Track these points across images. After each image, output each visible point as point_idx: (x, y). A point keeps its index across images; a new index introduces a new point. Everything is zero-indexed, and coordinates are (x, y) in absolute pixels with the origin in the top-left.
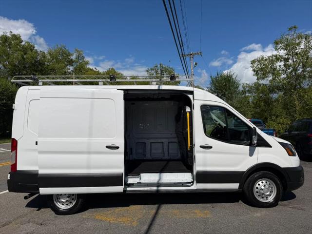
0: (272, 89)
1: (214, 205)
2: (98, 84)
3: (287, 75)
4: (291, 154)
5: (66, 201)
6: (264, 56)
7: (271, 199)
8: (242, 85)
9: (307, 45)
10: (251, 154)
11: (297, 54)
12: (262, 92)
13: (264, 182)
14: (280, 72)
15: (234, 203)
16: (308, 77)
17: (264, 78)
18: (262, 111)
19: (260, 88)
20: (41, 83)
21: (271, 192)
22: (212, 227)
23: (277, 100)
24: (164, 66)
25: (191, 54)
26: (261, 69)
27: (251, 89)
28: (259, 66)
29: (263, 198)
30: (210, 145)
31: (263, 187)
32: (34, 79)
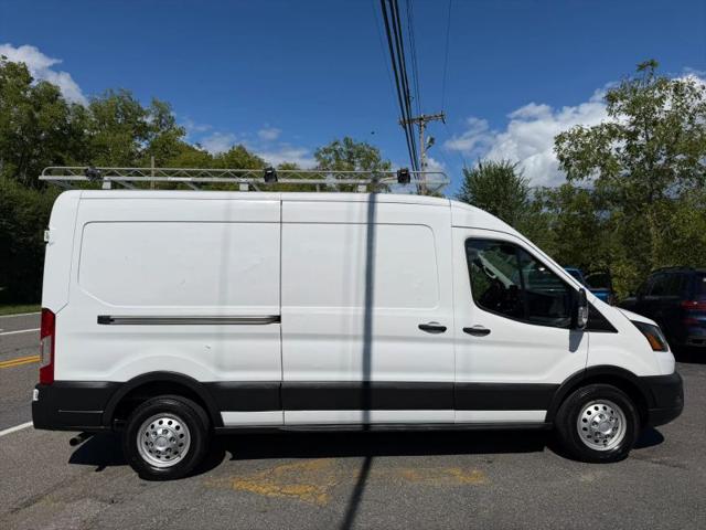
0: (600, 199)
1: (491, 456)
2: (237, 189)
3: (633, 169)
4: (658, 346)
5: (167, 450)
6: (585, 127)
7: (613, 444)
8: (533, 190)
9: (679, 104)
10: (573, 347)
11: (655, 123)
12: (578, 207)
13: (600, 407)
14: (618, 162)
15: (533, 454)
16: (679, 176)
17: (582, 176)
18: (576, 248)
19: (574, 197)
20: (107, 185)
21: (615, 429)
22: (493, 505)
23: (610, 226)
24: (354, 143)
25: (421, 119)
26: (577, 156)
27: (555, 198)
28: (573, 148)
29: (597, 441)
30: (486, 327)
31: (597, 419)
32: (94, 175)
